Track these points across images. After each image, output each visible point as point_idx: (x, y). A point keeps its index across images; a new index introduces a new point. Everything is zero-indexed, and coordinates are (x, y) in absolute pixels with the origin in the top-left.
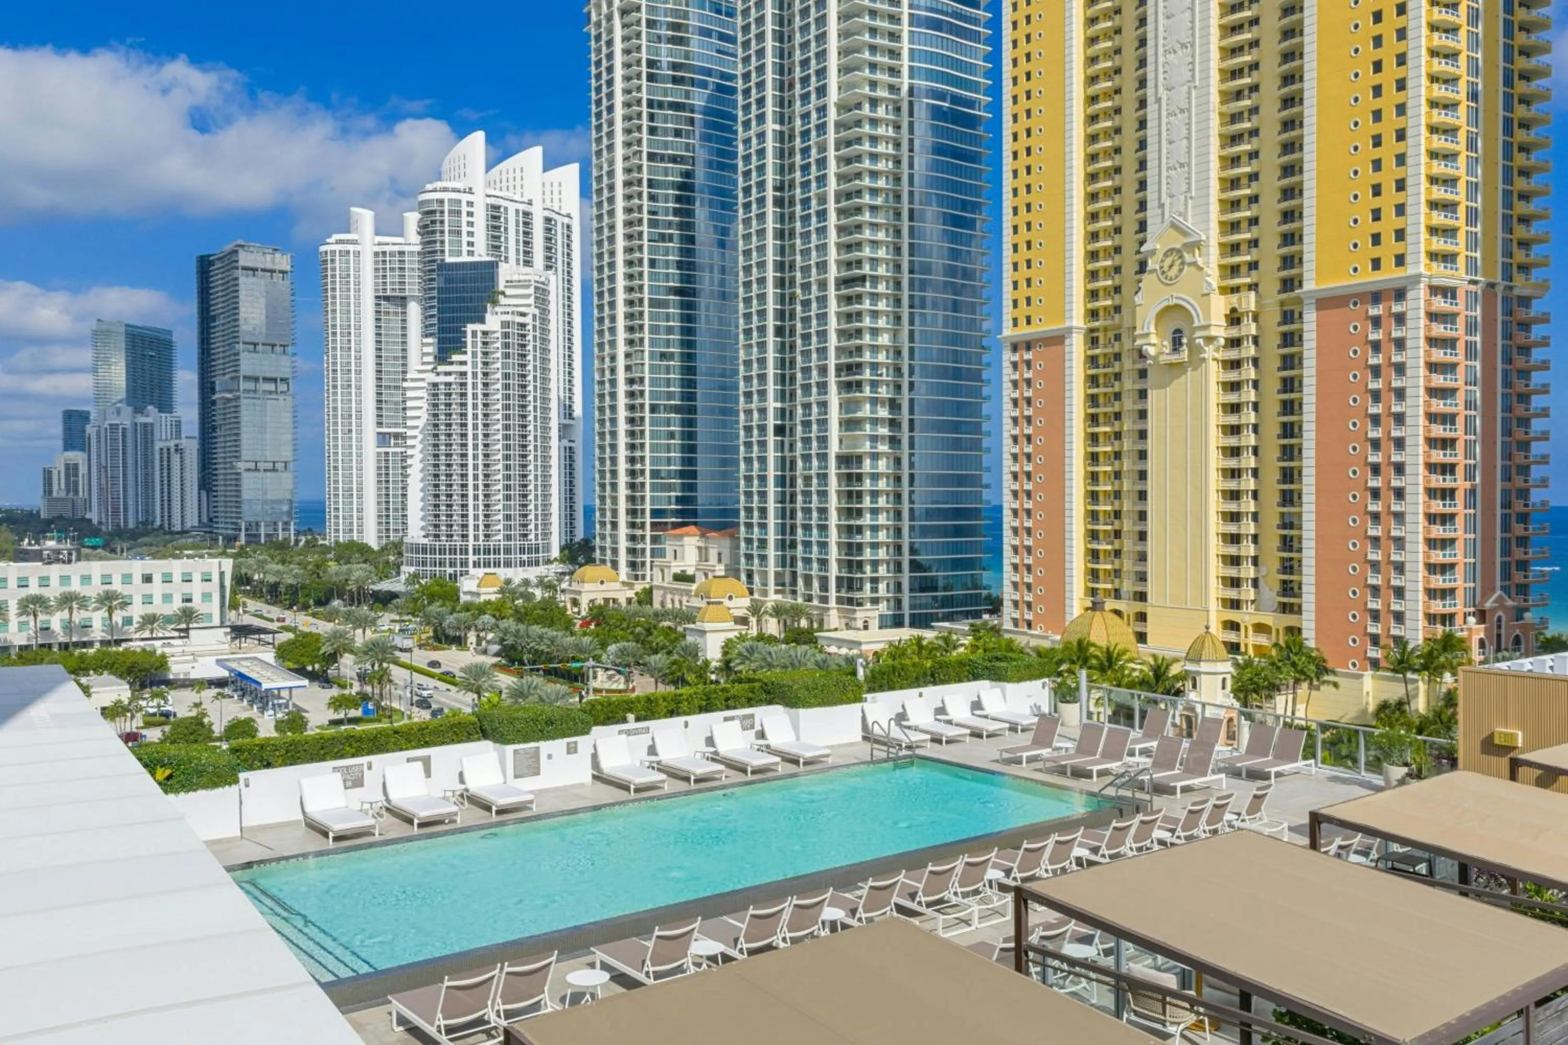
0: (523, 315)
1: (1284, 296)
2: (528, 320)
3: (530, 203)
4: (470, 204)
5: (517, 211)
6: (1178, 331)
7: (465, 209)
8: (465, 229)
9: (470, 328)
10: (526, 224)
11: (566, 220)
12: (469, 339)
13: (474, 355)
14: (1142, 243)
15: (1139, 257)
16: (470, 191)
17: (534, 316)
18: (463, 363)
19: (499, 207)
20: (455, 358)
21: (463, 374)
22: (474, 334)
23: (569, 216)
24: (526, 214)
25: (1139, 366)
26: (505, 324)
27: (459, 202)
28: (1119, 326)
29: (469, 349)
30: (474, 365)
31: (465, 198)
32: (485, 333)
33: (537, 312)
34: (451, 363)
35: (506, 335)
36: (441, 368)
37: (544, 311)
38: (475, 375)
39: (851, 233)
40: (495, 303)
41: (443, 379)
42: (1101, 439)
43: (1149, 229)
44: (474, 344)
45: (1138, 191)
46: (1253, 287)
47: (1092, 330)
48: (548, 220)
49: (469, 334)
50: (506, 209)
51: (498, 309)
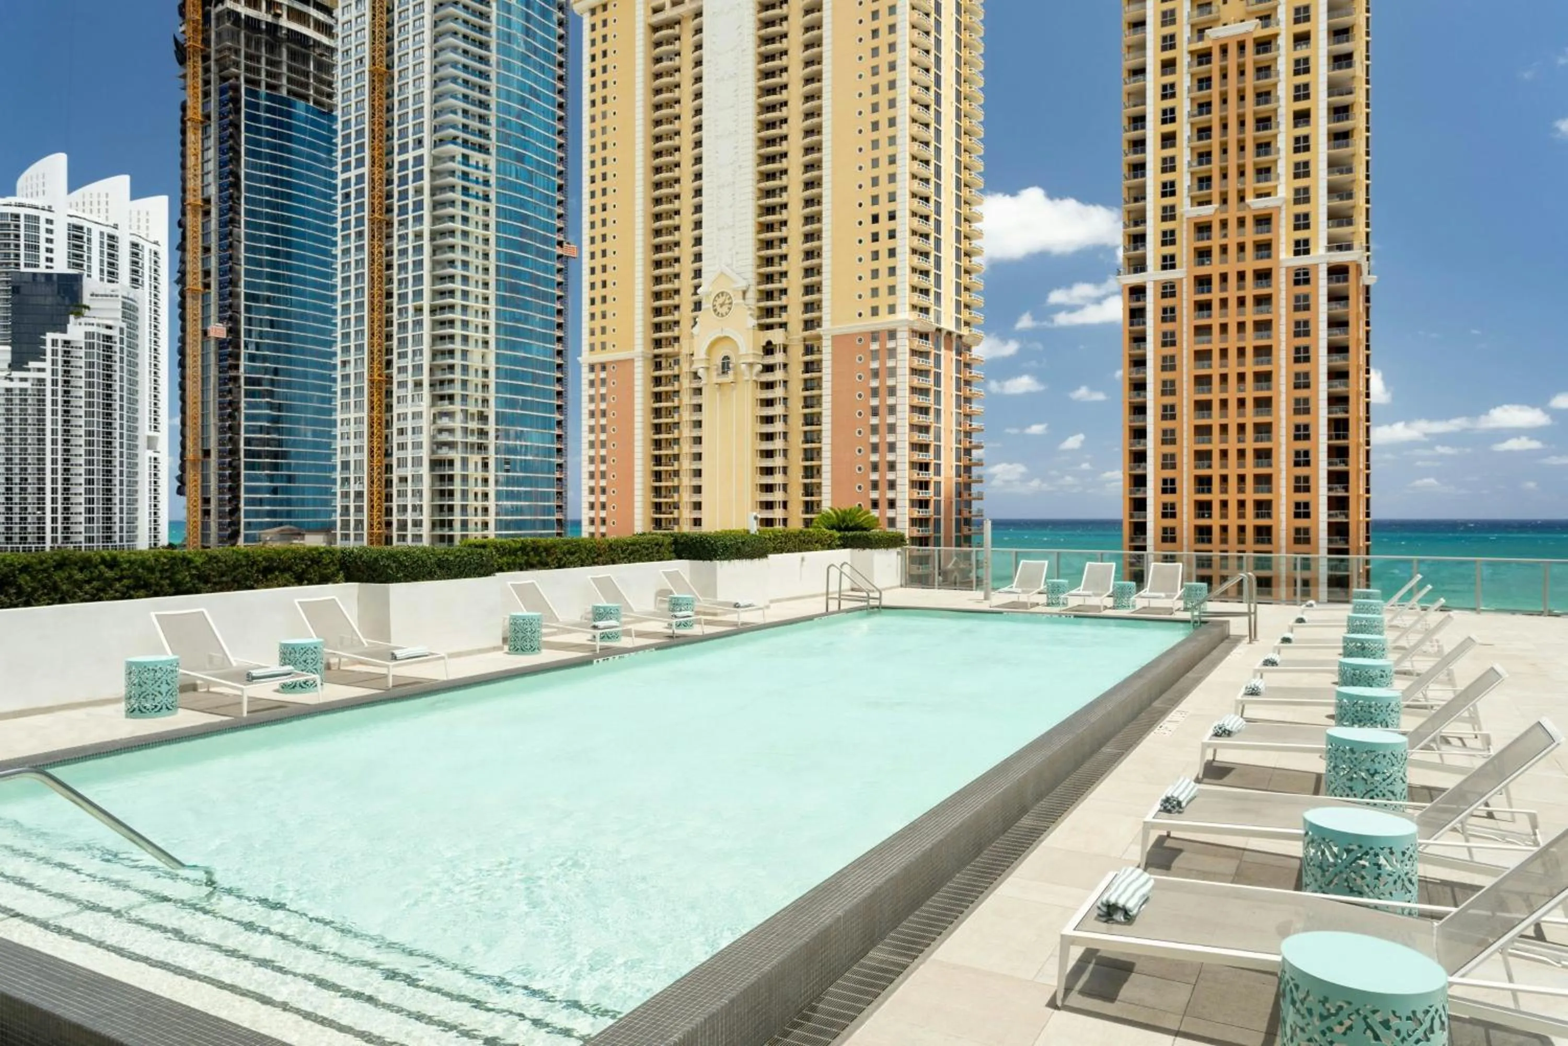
0: (109, 327)
1: (807, 333)
2: (115, 333)
3: (116, 227)
4: (49, 221)
5: (102, 234)
6: (726, 358)
7: (43, 226)
8: (43, 245)
9: (49, 336)
10: (111, 246)
11: (154, 247)
12: (49, 348)
13: (54, 362)
14: (697, 287)
15: (696, 298)
16: (50, 210)
17: (122, 330)
18: (42, 370)
19: (81, 228)
20: (32, 364)
21: (41, 381)
22: (54, 342)
23: (156, 243)
24: (111, 237)
25: (695, 385)
26: (89, 335)
27: (37, 218)
28: (678, 354)
29: (49, 357)
30: (54, 372)
31: (44, 215)
32: (67, 343)
33: (124, 325)
34: (28, 370)
35: (90, 346)
36: (16, 374)
37: (133, 327)
38: (54, 382)
39: (444, 268)
40: (79, 315)
41: (16, 385)
42: (663, 444)
43: (703, 275)
44: (54, 353)
45: (694, 245)
46: (783, 325)
47: (656, 356)
48: (134, 245)
49: (49, 343)
50: (89, 230)
51: (82, 320)
